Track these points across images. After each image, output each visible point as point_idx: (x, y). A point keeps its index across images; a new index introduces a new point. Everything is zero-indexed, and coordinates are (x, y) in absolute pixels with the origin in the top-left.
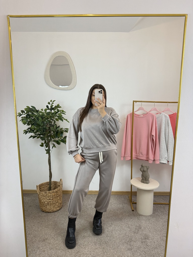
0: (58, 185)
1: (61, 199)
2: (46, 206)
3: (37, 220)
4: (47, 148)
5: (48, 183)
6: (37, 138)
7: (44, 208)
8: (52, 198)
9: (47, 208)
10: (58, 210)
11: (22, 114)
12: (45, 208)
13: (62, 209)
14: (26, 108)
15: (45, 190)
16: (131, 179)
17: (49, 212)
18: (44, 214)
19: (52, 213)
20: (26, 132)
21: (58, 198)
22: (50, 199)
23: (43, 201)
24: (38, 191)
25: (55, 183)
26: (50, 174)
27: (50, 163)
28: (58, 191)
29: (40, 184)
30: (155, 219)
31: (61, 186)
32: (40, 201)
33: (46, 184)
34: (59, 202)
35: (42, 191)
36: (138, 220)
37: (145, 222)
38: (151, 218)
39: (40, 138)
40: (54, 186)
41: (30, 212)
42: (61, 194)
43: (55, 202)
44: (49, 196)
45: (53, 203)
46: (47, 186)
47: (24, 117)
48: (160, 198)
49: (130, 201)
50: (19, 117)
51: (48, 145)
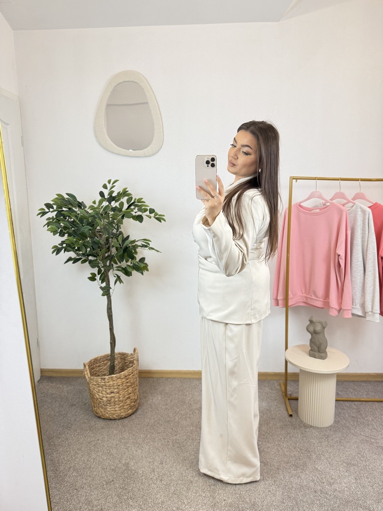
0: (129, 360)
1: (137, 390)
2: (104, 406)
3: (85, 437)
4: (104, 285)
5: (108, 356)
6: (83, 262)
7: (101, 411)
8: (116, 390)
9: (106, 411)
10: (130, 414)
11: (48, 211)
13: (139, 412)
14: (56, 198)
15: (102, 371)
16: (286, 348)
17: (111, 419)
18: (101, 423)
19: (117, 421)
20: (57, 250)
21: (130, 390)
22: (113, 392)
23: (97, 396)
24: (86, 375)
25: (123, 356)
26: (111, 340)
27: (112, 316)
28: (130, 375)
29: (91, 360)
30: (340, 434)
31: (135, 362)
32: (92, 396)
33: (104, 359)
34: (133, 397)
35: (96, 374)
36: (303, 437)
37: (319, 442)
38: (332, 433)
39: (88, 262)
40: (120, 363)
41: (72, 419)
42: (136, 381)
43: (124, 397)
44: (111, 386)
45: (120, 401)
46: (105, 362)
47: (53, 217)
48: (347, 387)
49: (284, 394)
50: (41, 216)
51: (105, 277)
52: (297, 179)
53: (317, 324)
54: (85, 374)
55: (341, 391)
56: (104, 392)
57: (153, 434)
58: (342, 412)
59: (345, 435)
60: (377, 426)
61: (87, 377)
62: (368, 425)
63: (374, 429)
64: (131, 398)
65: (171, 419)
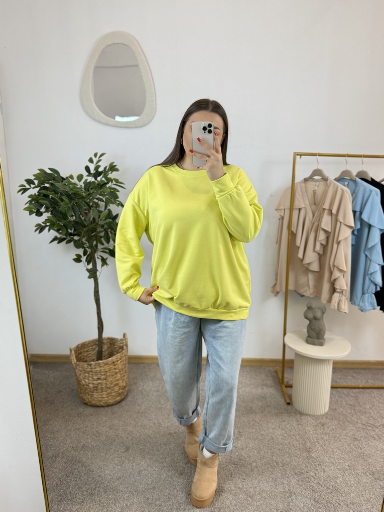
0: (119, 345)
1: (125, 377)
2: (90, 393)
3: (74, 424)
4: (90, 266)
5: (95, 341)
6: (67, 243)
7: (87, 398)
8: (103, 377)
9: (93, 398)
10: (119, 401)
11: (29, 187)
12: (89, 397)
13: (129, 398)
14: (38, 173)
15: (90, 357)
16: (285, 334)
17: (98, 406)
18: (90, 410)
19: (107, 408)
20: (40, 228)
21: (119, 376)
22: (100, 379)
23: (84, 382)
24: (73, 361)
25: (112, 341)
26: (98, 324)
27: (99, 299)
28: (118, 361)
29: (79, 345)
30: (336, 422)
31: (125, 347)
32: (79, 382)
33: (92, 344)
34: (122, 384)
35: (84, 359)
36: (298, 425)
37: (314, 430)
38: (328, 421)
39: (72, 243)
40: (110, 348)
41: (59, 406)
42: (125, 367)
43: (112, 384)
44: (97, 373)
45: (108, 388)
46: (94, 347)
47: (35, 194)
48: (346, 374)
49: (281, 381)
50: (22, 193)
51: (91, 258)
52: (301, 155)
53: (317, 310)
54: (71, 360)
55: (339, 379)
56: (90, 379)
57: (143, 421)
58: (340, 400)
59: (341, 423)
60: (374, 414)
61: (73, 363)
62: (366, 413)
63: (372, 417)
64: (119, 385)
65: (163, 406)
